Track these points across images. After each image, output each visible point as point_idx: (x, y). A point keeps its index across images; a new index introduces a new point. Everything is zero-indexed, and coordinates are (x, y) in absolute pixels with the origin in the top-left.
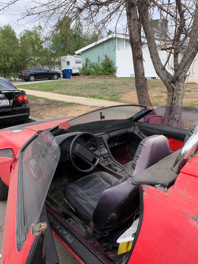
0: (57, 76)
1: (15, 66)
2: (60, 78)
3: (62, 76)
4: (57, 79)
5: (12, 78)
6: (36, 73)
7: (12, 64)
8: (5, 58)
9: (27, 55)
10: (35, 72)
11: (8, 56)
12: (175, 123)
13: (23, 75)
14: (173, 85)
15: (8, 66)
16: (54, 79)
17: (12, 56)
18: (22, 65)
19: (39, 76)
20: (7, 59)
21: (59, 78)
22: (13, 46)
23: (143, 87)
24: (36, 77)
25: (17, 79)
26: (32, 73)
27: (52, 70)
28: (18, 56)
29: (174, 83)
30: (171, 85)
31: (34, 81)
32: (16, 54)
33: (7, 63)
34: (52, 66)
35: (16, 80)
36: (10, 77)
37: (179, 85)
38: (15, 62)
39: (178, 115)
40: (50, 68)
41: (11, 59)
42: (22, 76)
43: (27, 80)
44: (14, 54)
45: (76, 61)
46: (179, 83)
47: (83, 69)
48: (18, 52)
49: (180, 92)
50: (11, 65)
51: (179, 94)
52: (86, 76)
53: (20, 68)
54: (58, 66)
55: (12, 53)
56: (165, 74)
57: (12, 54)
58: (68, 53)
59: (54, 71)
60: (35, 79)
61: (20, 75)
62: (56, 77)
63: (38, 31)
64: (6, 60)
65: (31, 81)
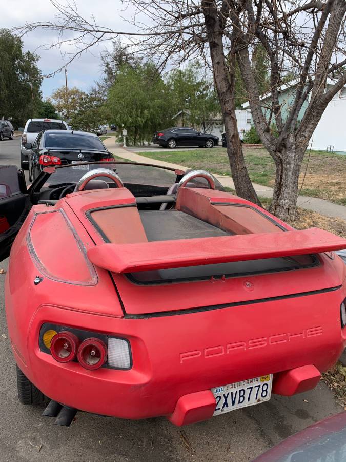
0: (212, 143)
1: (151, 124)
2: (216, 147)
3: (221, 143)
4: (211, 148)
5: (145, 143)
6: (180, 135)
7: (147, 120)
8: (137, 111)
9: (171, 107)
10: (177, 135)
11: (143, 108)
12: (283, 213)
13: (160, 137)
14: (280, 155)
15: (141, 123)
16: (206, 148)
17: (148, 107)
18: (162, 122)
19: (184, 141)
20: (141, 113)
21: (215, 145)
22: (152, 93)
23: (234, 154)
24: (178, 142)
25: (152, 144)
26: (174, 137)
27: (208, 133)
28: (157, 109)
29: (280, 152)
30: (276, 155)
31: (175, 148)
32: (154, 106)
33: (139, 119)
34: (208, 127)
35: (150, 144)
36: (143, 140)
37: (287, 156)
38: (152, 117)
39: (286, 201)
40: (206, 129)
41: (146, 112)
42: (159, 139)
43: (166, 146)
44: (151, 104)
45: (248, 120)
46: (288, 153)
47: (251, 133)
48: (158, 103)
49: (288, 166)
50: (146, 122)
51: (287, 169)
52: (253, 144)
53: (159, 127)
54: (219, 127)
55: (150, 104)
56: (268, 138)
57: (149, 106)
58: (238, 106)
59: (212, 134)
60: (177, 145)
61: (156, 138)
62: (209, 144)
63: (193, 69)
64: (139, 114)
65: (170, 148)
